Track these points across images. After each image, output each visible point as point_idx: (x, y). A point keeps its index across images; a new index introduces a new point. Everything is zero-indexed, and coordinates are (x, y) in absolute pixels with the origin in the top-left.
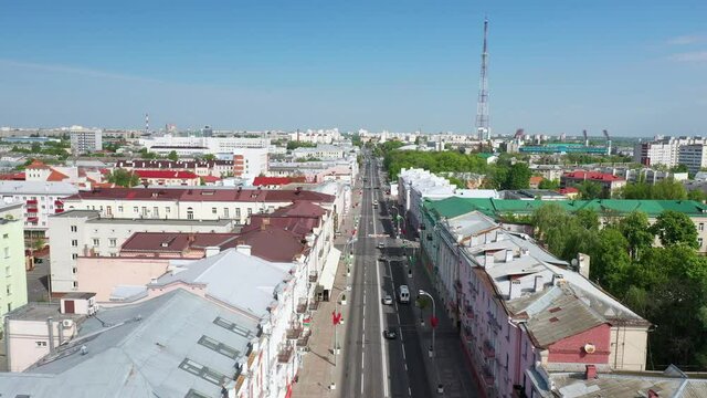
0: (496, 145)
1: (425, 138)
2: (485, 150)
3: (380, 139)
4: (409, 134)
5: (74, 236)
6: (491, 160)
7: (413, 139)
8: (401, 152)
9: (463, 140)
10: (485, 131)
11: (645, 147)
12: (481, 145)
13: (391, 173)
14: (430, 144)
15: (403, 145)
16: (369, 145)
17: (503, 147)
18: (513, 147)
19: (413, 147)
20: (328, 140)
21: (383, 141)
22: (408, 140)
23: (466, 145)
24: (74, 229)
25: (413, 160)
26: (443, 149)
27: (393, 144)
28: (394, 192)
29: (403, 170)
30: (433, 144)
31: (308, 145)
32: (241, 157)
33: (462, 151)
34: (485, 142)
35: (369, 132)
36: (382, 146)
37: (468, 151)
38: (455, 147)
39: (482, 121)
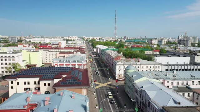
0: (119, 40)
1: (101, 38)
2: (116, 41)
3: (90, 38)
4: (97, 37)
5: (46, 54)
6: (117, 43)
7: (98, 39)
8: (96, 42)
9: (111, 39)
10: (117, 36)
11: (151, 40)
12: (115, 40)
13: (94, 46)
14: (102, 40)
15: (96, 40)
16: (87, 40)
17: (121, 40)
18: (123, 40)
19: (99, 41)
20: (76, 39)
21: (90, 39)
22: (97, 39)
23: (112, 40)
24: (46, 53)
25: (99, 43)
26: (106, 41)
27: (93, 40)
28: (95, 50)
29: (97, 45)
30: (103, 40)
31: (71, 40)
32: (60, 43)
33: (111, 42)
34: (116, 39)
35: (86, 37)
36: (90, 40)
37: (112, 41)
38: (109, 41)
39: (115, 34)
